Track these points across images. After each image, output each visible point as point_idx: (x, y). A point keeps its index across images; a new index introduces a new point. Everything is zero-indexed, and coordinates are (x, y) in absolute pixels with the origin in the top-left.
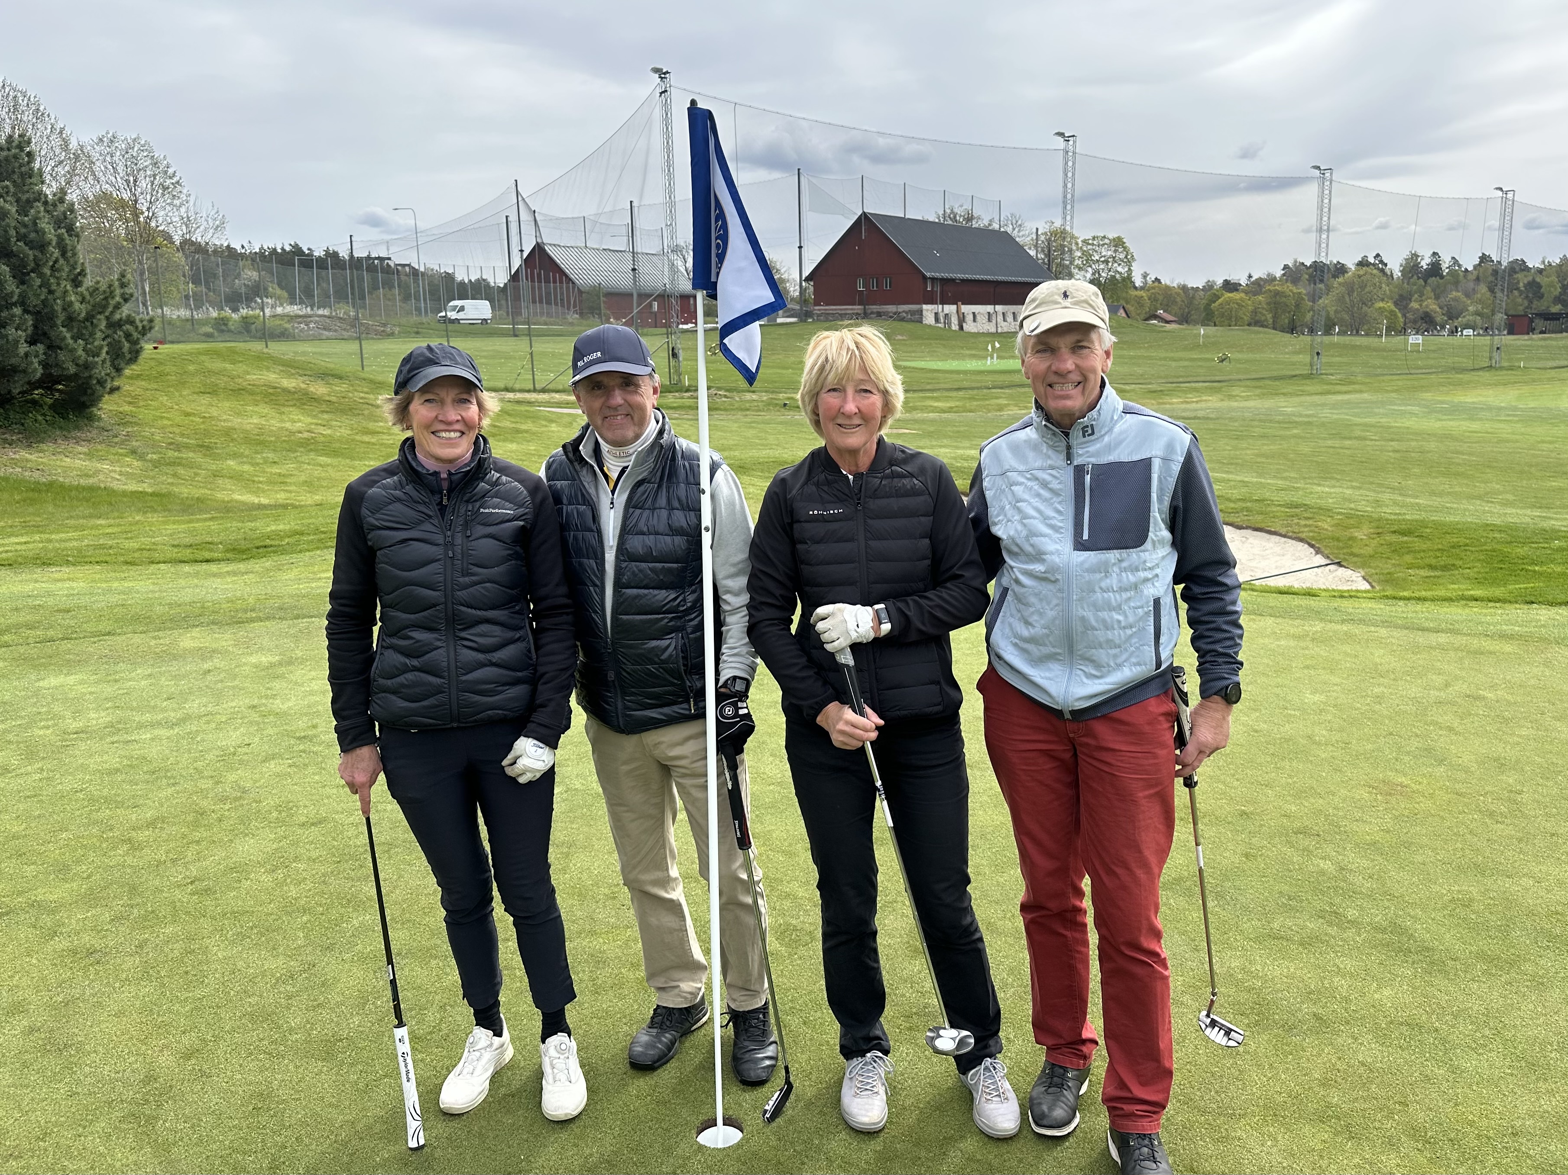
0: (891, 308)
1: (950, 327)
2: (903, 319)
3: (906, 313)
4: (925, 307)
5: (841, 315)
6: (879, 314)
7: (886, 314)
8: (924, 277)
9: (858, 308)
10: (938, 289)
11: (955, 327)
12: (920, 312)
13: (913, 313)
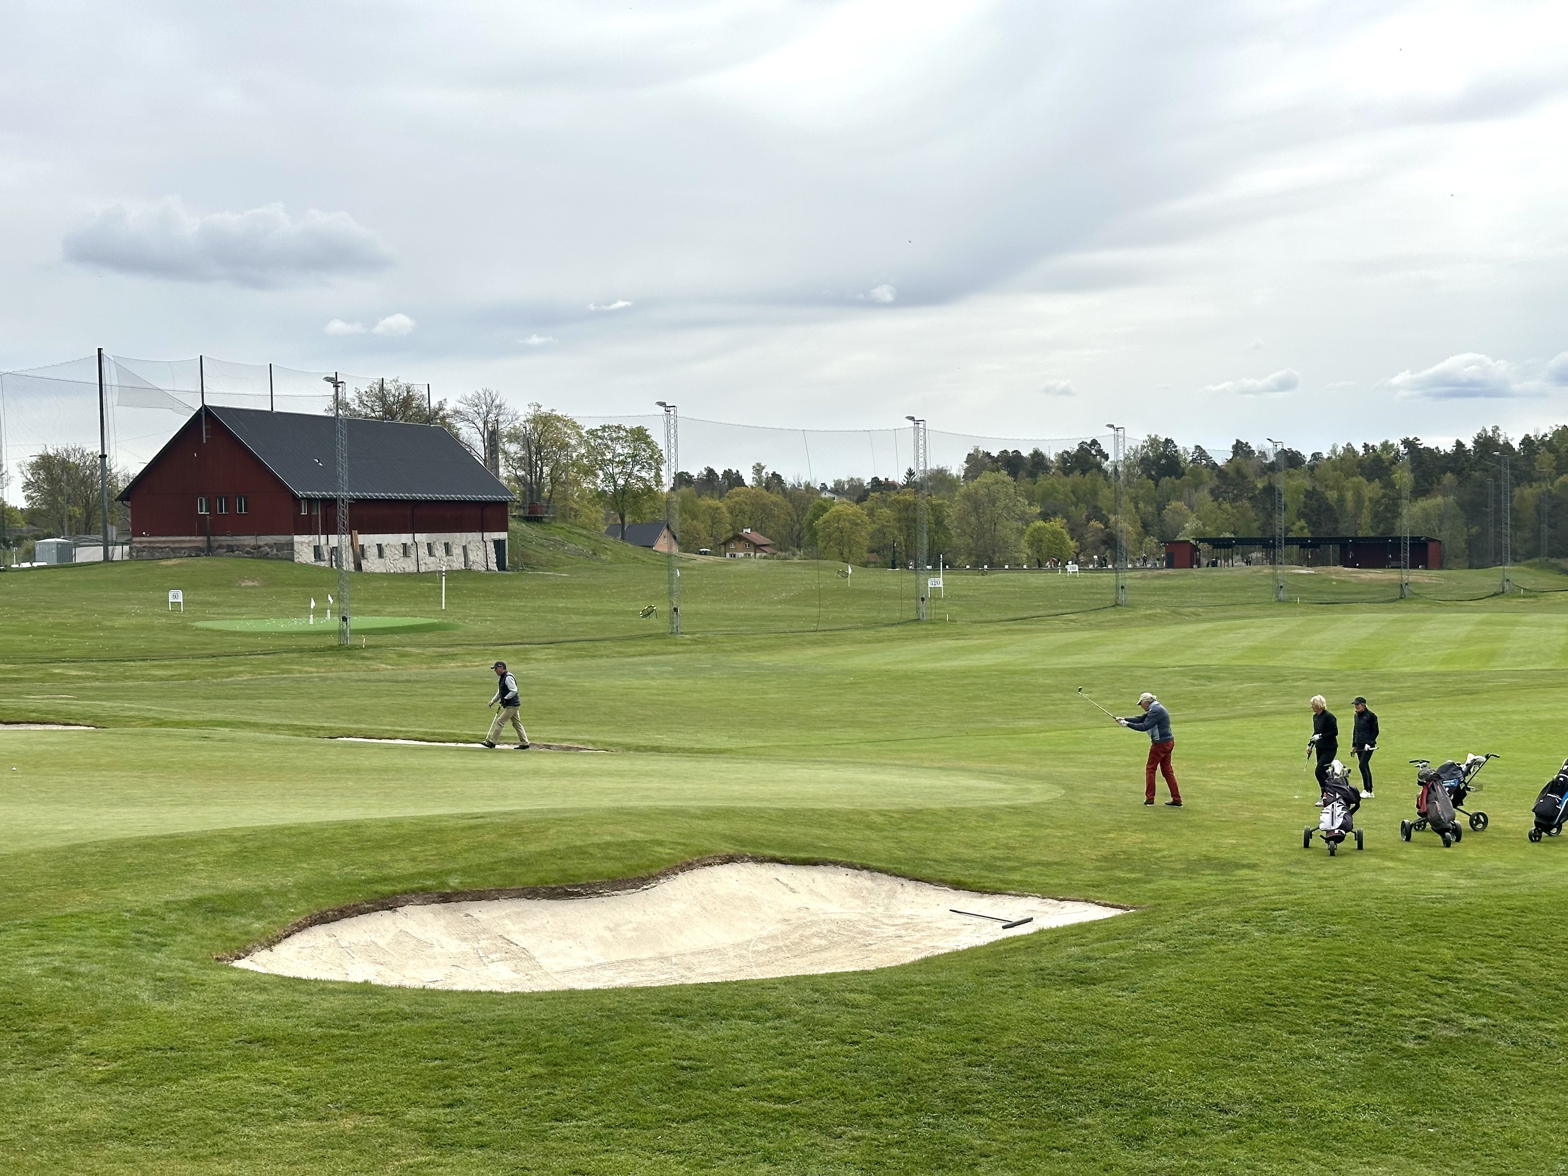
0: (249, 540)
1: (339, 566)
2: (265, 556)
3: (271, 547)
4: (297, 538)
5: (173, 550)
6: (231, 549)
7: (240, 548)
8: (296, 500)
9: (199, 540)
10: (318, 512)
11: (348, 565)
12: (291, 545)
13: (280, 547)
